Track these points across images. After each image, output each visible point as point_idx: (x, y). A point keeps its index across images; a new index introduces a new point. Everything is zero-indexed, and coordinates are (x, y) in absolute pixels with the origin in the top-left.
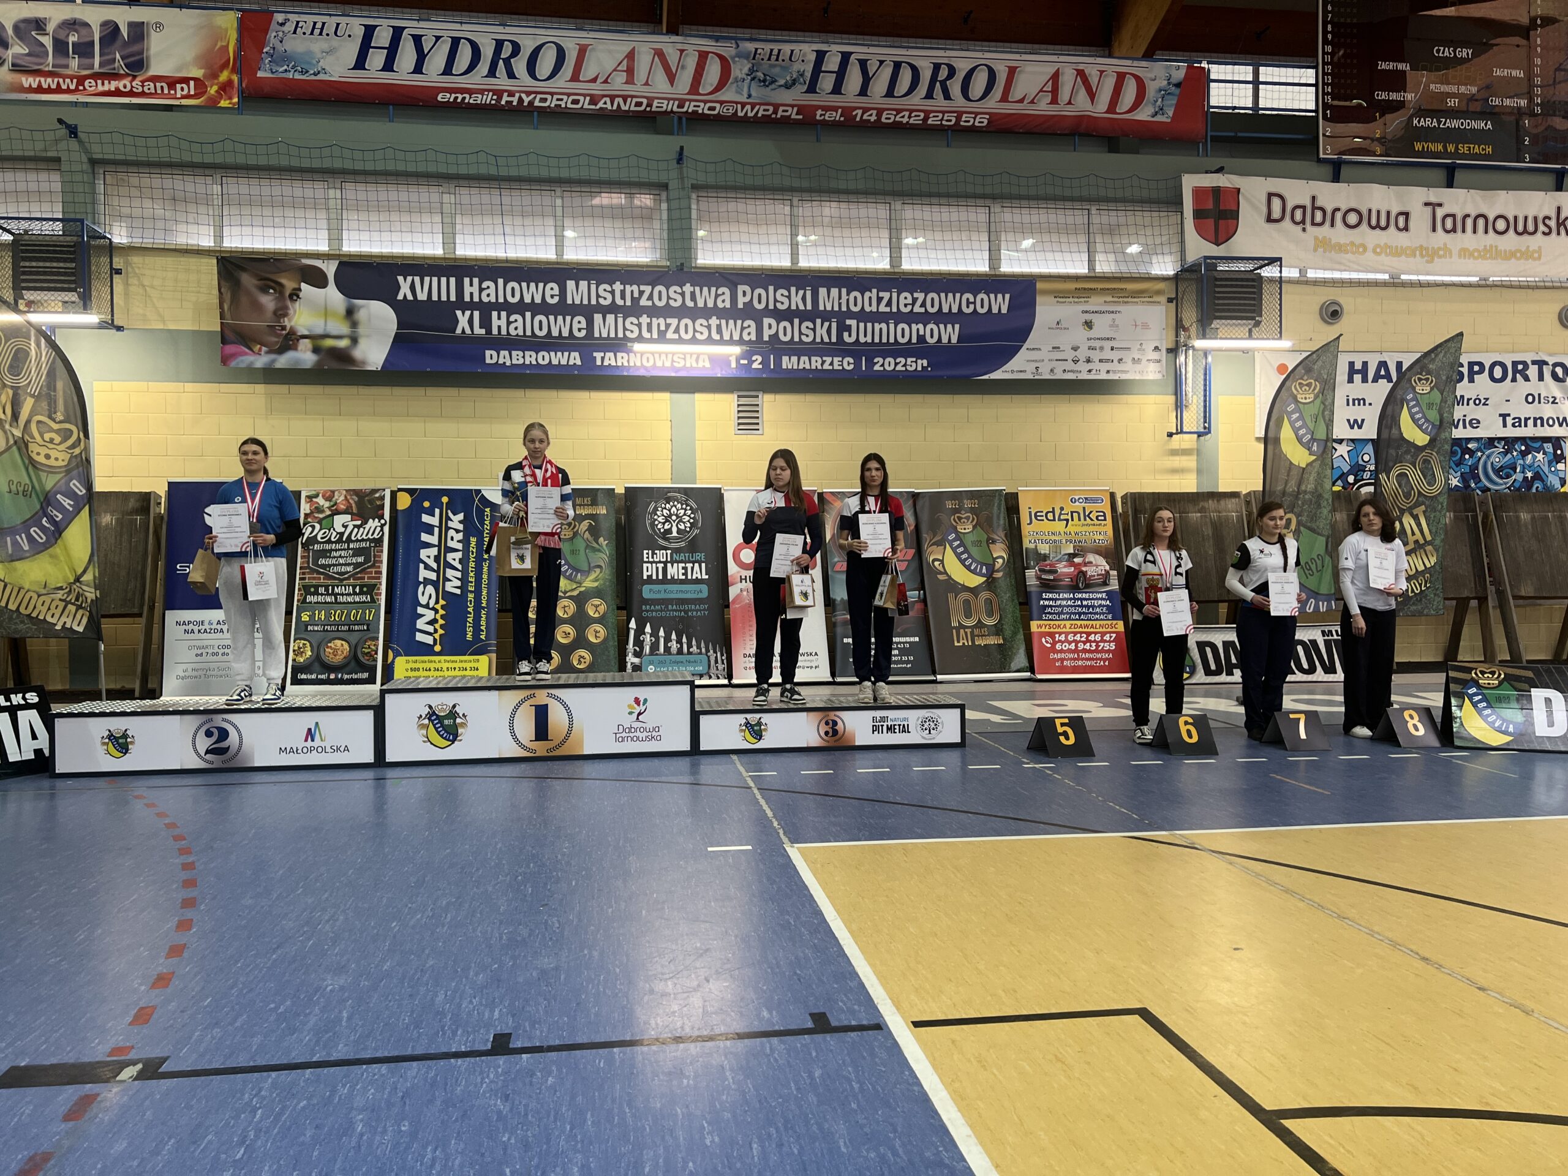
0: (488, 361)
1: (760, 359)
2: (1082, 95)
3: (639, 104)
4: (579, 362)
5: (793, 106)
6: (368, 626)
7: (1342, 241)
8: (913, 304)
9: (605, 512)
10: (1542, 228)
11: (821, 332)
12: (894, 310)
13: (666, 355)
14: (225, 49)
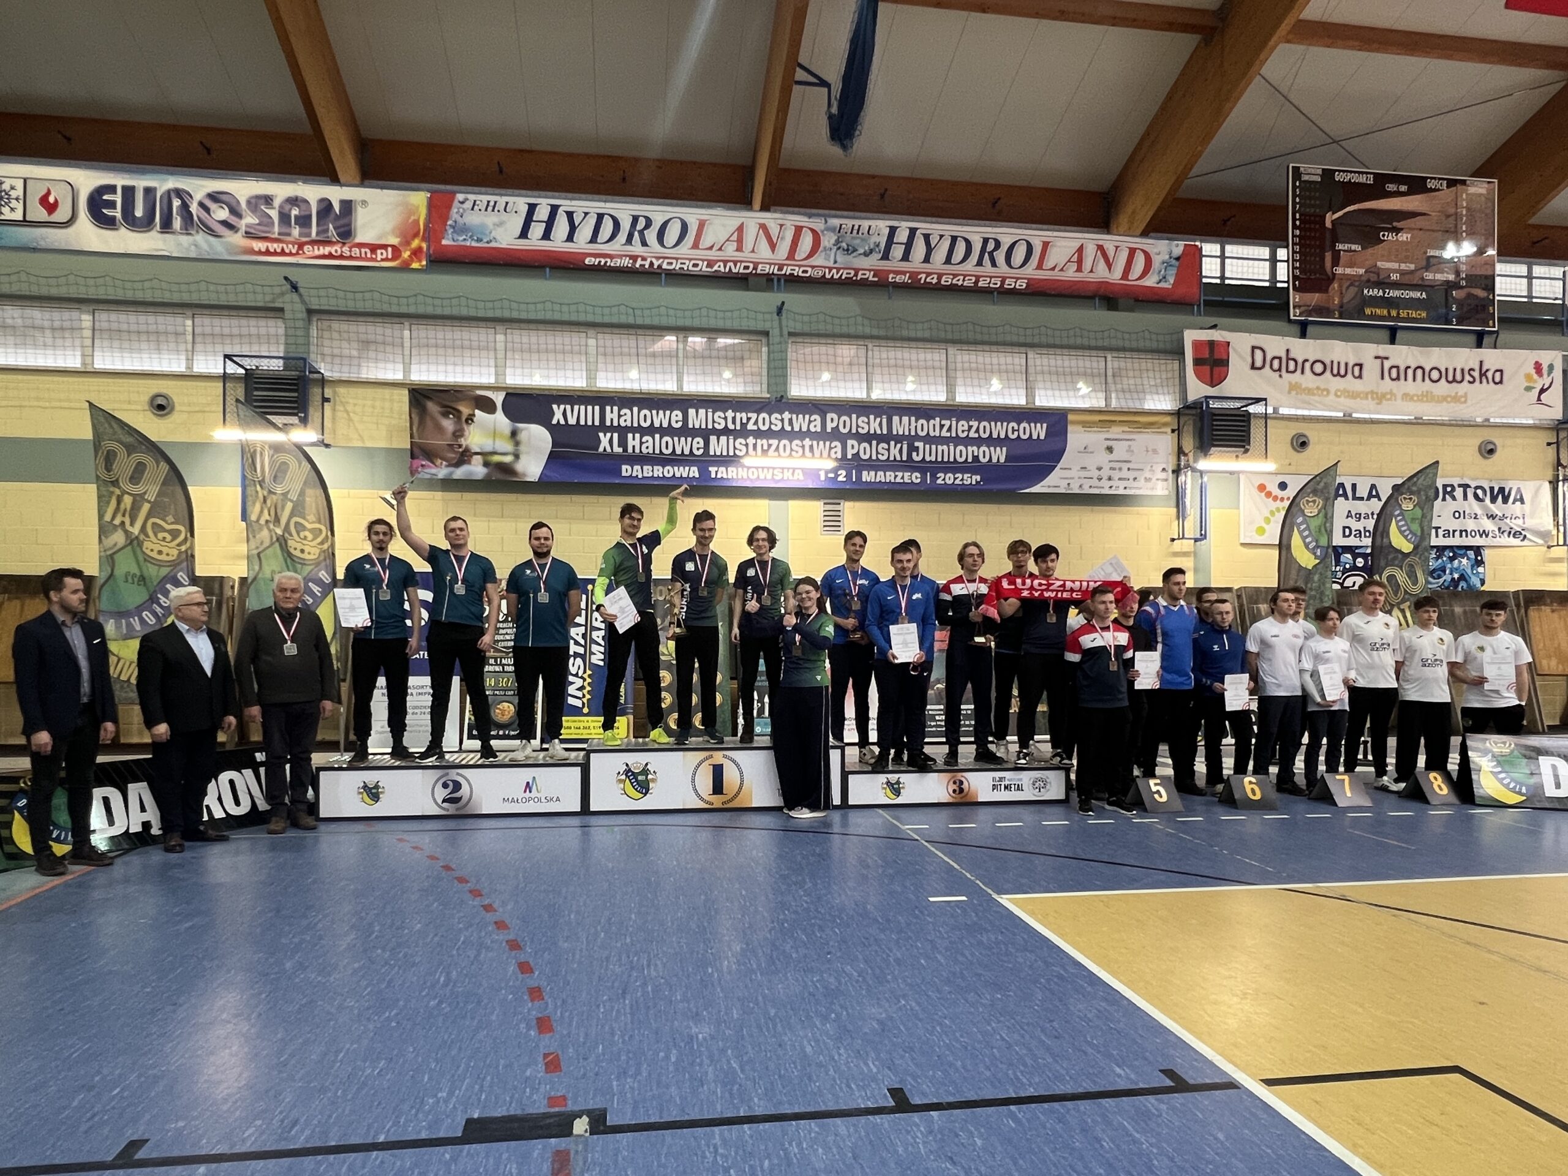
0: (624, 474)
1: (844, 473)
2: (1102, 264)
3: (746, 268)
4: (697, 475)
5: (870, 270)
7: (1311, 385)
8: (969, 430)
10: (1468, 378)
11: (895, 452)
12: (954, 435)
13: (768, 468)
14: (417, 222)
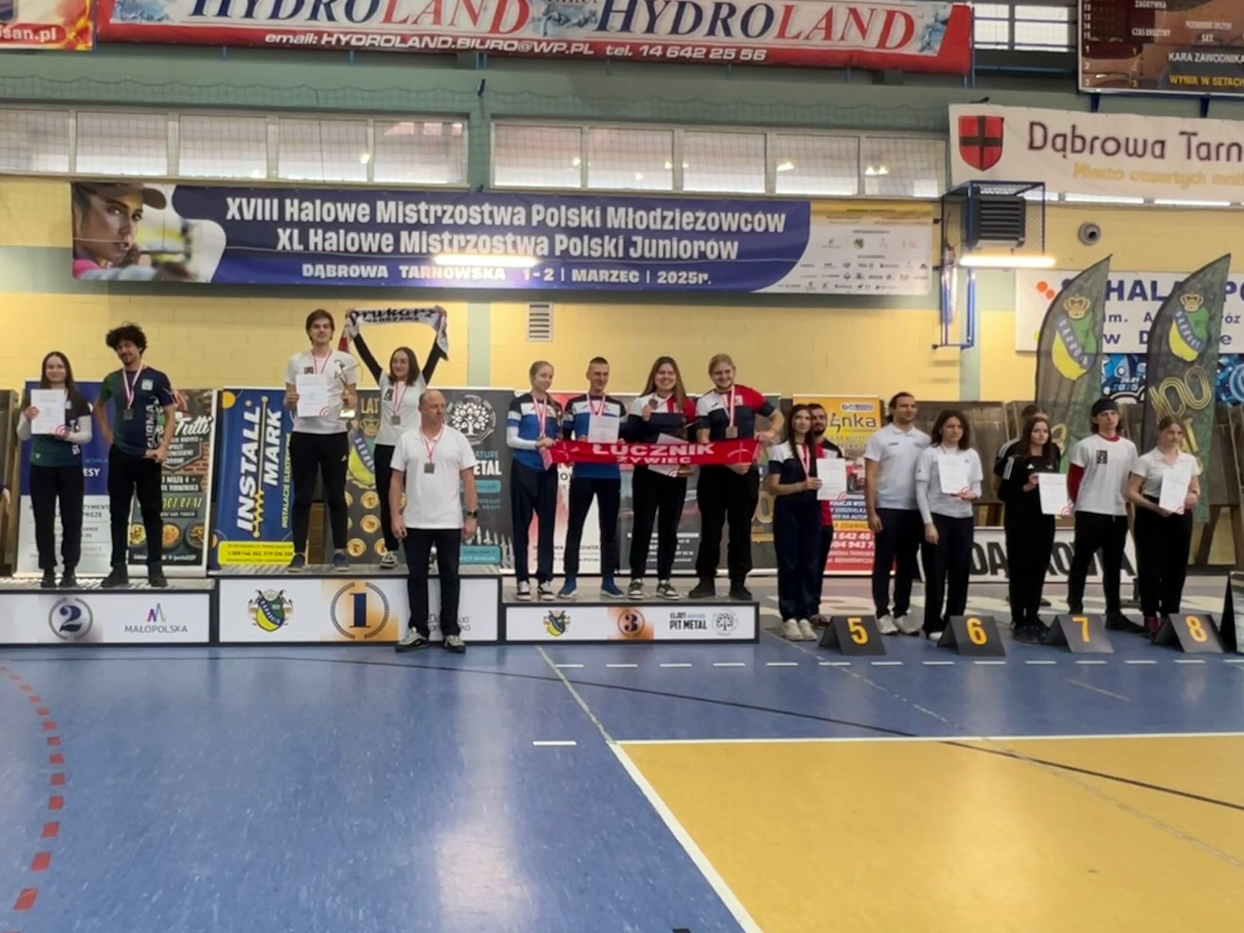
0: (305, 274)
1: (551, 271)
2: (854, 30)
3: (445, 42)
4: (386, 275)
5: (585, 43)
6: (196, 512)
7: (1101, 167)
8: (695, 222)
11: (609, 247)
12: (677, 227)
13: (466, 267)
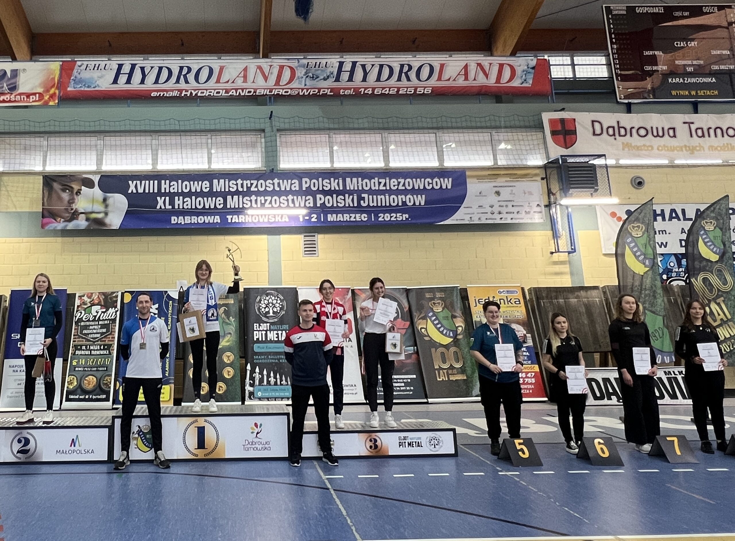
0: (173, 222)
1: (315, 216)
3: (249, 92)
4: (219, 221)
5: (328, 88)
6: (107, 368)
7: (639, 144)
8: (398, 185)
9: (233, 302)
11: (349, 201)
12: (388, 188)
13: (265, 215)
14: (54, 78)
